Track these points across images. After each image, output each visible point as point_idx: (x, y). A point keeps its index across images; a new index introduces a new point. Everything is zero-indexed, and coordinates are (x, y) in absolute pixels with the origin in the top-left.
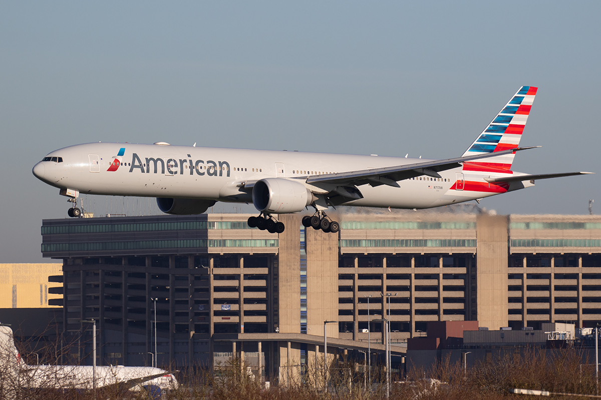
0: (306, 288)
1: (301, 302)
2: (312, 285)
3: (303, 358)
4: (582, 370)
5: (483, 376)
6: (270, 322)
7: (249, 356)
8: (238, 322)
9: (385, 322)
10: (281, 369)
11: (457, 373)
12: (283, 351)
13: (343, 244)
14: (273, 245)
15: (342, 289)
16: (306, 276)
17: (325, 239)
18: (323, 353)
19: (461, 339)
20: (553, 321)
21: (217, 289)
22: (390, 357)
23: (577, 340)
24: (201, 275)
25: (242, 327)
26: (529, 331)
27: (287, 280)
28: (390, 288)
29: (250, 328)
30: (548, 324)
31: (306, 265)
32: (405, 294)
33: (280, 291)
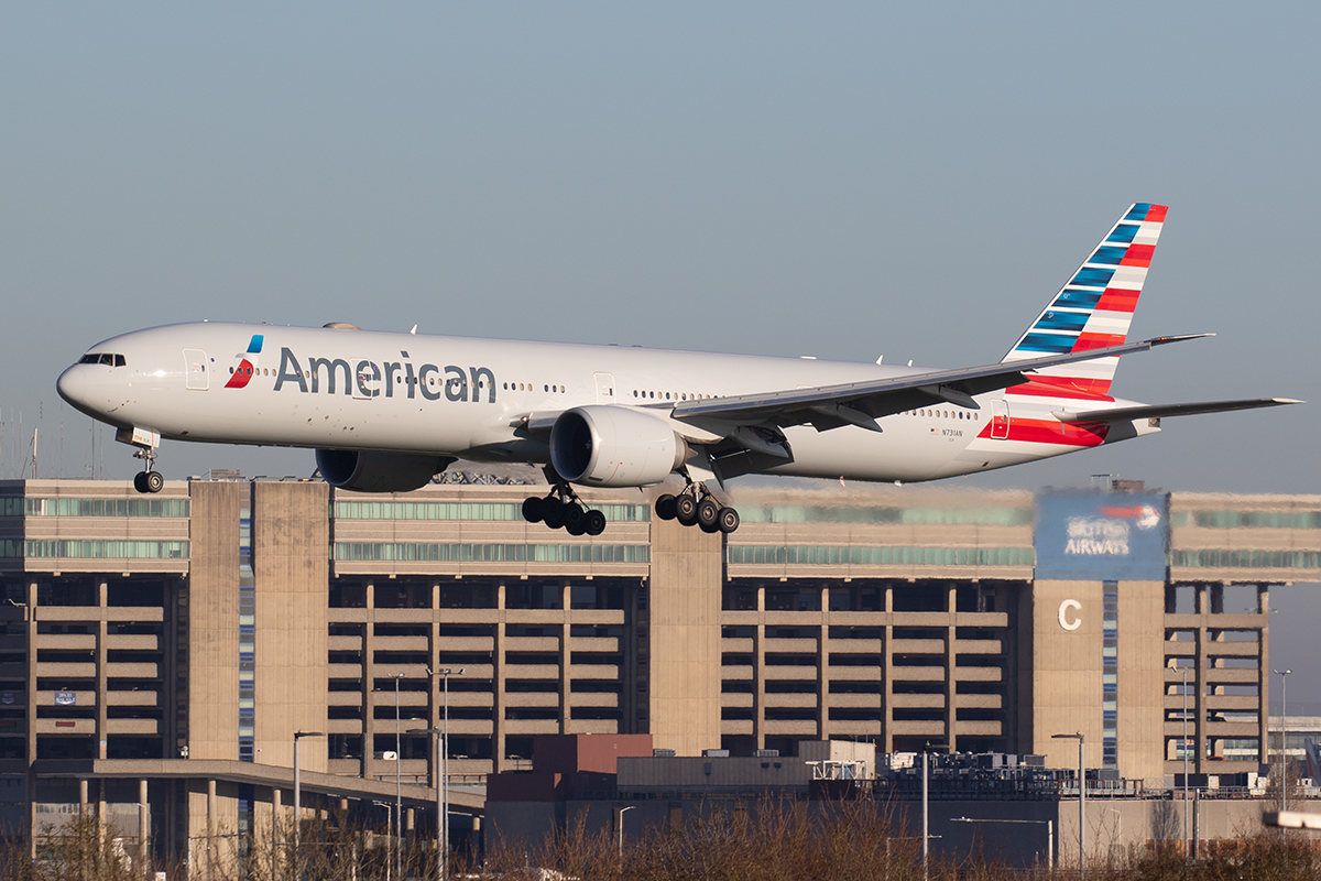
0: (253, 654)
1: (242, 687)
2: (267, 647)
3: (244, 819)
4: (892, 851)
5: (663, 863)
6: (167, 732)
7: (119, 812)
8: (93, 732)
9: (435, 736)
10: (192, 845)
11: (602, 856)
12: (196, 801)
13: (340, 553)
14: (176, 554)
15: (335, 657)
16: (253, 626)
17: (297, 542)
18: (291, 808)
19: (613, 777)
20: (825, 737)
21: (46, 656)
22: (447, 818)
23: (879, 780)
24: (9, 622)
25: (103, 745)
26: (769, 760)
27: (209, 636)
28: (447, 657)
29: (123, 747)
30: (813, 742)
31: (253, 601)
32: (483, 671)
33: (192, 662)
